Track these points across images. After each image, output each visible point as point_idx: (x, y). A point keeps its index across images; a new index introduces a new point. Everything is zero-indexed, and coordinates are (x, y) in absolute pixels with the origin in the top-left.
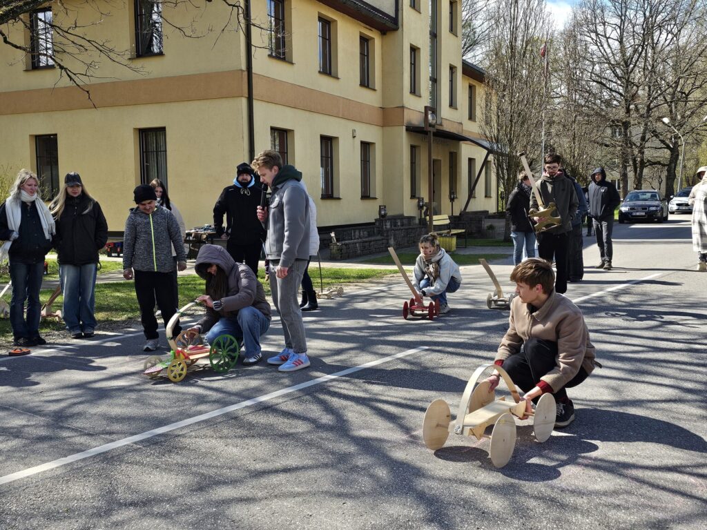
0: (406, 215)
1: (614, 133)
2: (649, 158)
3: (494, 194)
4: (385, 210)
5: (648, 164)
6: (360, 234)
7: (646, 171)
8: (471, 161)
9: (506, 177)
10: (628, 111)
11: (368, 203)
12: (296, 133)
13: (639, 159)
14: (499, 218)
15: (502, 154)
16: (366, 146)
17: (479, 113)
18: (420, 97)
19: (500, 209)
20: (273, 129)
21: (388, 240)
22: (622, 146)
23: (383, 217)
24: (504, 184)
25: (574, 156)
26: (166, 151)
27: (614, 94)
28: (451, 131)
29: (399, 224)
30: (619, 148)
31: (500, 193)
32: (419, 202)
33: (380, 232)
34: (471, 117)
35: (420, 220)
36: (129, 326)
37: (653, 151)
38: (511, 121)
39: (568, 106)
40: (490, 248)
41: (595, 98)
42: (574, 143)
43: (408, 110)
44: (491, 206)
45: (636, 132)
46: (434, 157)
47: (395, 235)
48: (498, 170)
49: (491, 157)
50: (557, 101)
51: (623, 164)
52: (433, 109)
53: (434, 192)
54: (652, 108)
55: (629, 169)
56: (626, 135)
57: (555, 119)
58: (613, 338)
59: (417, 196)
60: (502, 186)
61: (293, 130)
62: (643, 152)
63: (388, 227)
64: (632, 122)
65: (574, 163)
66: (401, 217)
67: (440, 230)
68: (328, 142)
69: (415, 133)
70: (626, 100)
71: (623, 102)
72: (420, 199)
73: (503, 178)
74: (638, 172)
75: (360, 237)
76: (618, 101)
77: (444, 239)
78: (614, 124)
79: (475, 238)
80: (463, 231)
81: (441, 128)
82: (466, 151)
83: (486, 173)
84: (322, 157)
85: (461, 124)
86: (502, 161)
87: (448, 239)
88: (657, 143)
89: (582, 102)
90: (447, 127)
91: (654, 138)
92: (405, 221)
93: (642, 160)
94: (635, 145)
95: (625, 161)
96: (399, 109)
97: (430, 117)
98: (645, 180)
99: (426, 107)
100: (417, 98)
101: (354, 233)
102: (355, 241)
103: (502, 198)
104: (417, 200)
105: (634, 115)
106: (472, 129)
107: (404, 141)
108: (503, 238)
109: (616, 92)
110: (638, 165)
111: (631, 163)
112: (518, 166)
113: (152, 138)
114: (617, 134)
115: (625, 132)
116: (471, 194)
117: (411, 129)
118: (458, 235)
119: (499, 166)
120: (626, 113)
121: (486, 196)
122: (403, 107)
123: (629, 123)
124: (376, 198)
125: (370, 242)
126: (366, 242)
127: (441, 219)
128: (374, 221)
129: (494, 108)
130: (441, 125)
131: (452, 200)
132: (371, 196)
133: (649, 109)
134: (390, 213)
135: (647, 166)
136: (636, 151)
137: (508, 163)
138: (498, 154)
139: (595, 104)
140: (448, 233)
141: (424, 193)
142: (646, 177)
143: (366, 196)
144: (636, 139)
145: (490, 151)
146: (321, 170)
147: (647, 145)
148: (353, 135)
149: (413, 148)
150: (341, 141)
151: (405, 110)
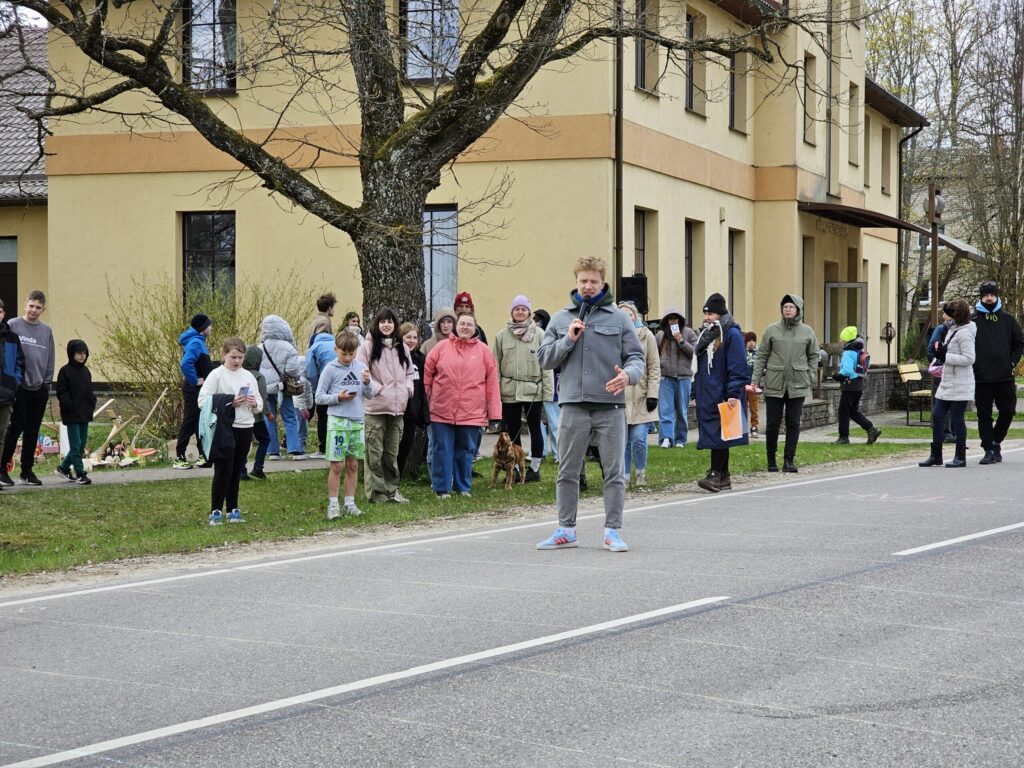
12: (660, 214)
16: (734, 235)
18: (814, 146)
43: (803, 172)
61: (656, 212)
68: (692, 227)
69: (807, 214)
96: (789, 170)
100: (810, 149)
107: (791, 225)
117: (807, 209)
122: (795, 166)
130: (839, 198)
148: (721, 216)
149: (807, 241)
150: (707, 227)
151: (799, 172)
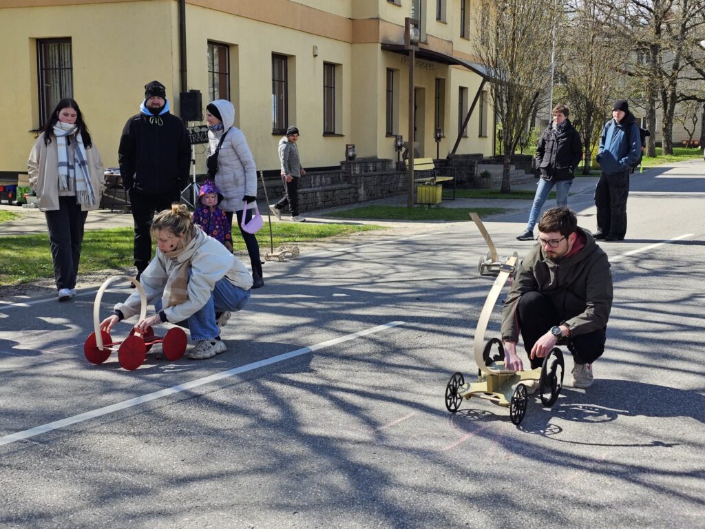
0: (380, 157)
1: (640, 59)
2: (683, 92)
3: (490, 132)
4: (353, 151)
5: (680, 98)
6: (321, 180)
7: (677, 107)
8: (462, 90)
9: (506, 112)
10: (658, 31)
11: (331, 141)
12: (240, 47)
13: (670, 93)
14: (496, 164)
15: (501, 83)
16: (330, 68)
17: (473, 28)
18: (400, 6)
19: (497, 152)
20: (211, 43)
21: (356, 189)
22: (649, 75)
23: (351, 159)
24: (502, 121)
25: (590, 88)
26: (72, 69)
27: (642, 9)
28: (439, 51)
29: (371, 168)
30: (646, 78)
31: (497, 131)
32: (396, 141)
33: (347, 178)
34: (463, 35)
35: (398, 163)
36: (23, 292)
37: (687, 82)
38: (514, 39)
39: (585, 23)
40: (483, 200)
41: (619, 14)
42: (591, 70)
43: (384, 23)
44: (487, 148)
45: (667, 58)
46: (416, 84)
47: (365, 183)
48: (495, 102)
49: (487, 86)
50: (571, 16)
51: (650, 98)
52: (415, 22)
53: (415, 128)
54: (688, 29)
55: (657, 104)
56: (655, 61)
57: (569, 39)
58: (632, 314)
59: (394, 134)
60: (501, 123)
61: (237, 45)
62: (676, 84)
63: (357, 172)
64: (663, 46)
65: (591, 95)
66: (374, 160)
67: (423, 177)
68: (281, 61)
69: (392, 53)
70: (656, 17)
71: (653, 20)
72: (398, 138)
73: (502, 113)
74: (669, 108)
75: (321, 185)
76: (645, 18)
77: (427, 188)
78: (641, 47)
79: (465, 188)
80: (451, 178)
81: (425, 47)
82: (457, 78)
83: (481, 106)
84: (273, 80)
85: (451, 42)
86: (501, 91)
87: (431, 188)
88: (693, 73)
89: (602, 18)
90: (433, 47)
91: (690, 66)
92: (379, 165)
93: (674, 93)
94: (666, 74)
95: (653, 94)
96: (373, 21)
97: (412, 31)
98: (677, 119)
99: (407, 19)
100: (396, 7)
101: (314, 179)
102: (316, 189)
103: (500, 138)
104: (395, 139)
105: (666, 37)
106: (464, 49)
107: (379, 62)
108: (499, 188)
109: (644, 6)
110: (669, 100)
111: (660, 97)
112: (521, 98)
113: (53, 51)
114: (644, 60)
115: (654, 58)
116: (462, 133)
117: (388, 48)
118: (445, 184)
119: (498, 97)
120: (656, 34)
121: (480, 136)
122: (378, 19)
123: (660, 46)
124: (342, 136)
125: (334, 190)
126: (329, 191)
127: (423, 164)
128: (339, 165)
129: (492, 23)
130: (426, 43)
131: (438, 139)
132: (336, 133)
133: (684, 29)
134: (360, 154)
135: (680, 101)
136: (667, 83)
137: (509, 94)
138: (497, 83)
139: (618, 21)
140: (433, 180)
141: (403, 130)
142: (678, 115)
143: (329, 132)
144: (667, 67)
145: (486, 78)
146: (271, 98)
147: (681, 74)
148: (314, 53)
149: (390, 72)
150: (298, 61)
151: (380, 22)
